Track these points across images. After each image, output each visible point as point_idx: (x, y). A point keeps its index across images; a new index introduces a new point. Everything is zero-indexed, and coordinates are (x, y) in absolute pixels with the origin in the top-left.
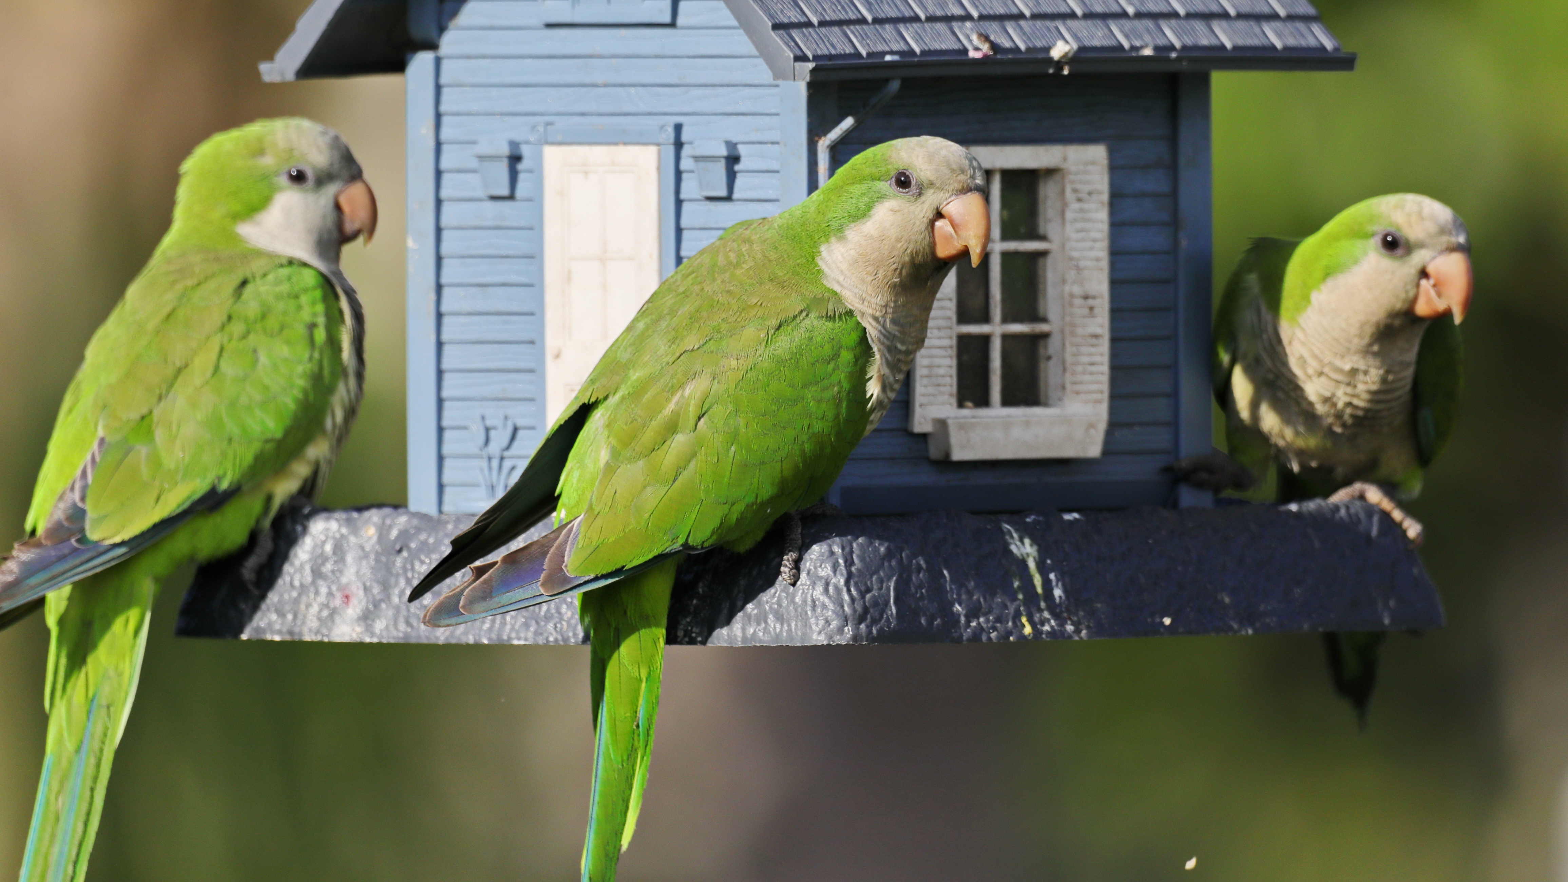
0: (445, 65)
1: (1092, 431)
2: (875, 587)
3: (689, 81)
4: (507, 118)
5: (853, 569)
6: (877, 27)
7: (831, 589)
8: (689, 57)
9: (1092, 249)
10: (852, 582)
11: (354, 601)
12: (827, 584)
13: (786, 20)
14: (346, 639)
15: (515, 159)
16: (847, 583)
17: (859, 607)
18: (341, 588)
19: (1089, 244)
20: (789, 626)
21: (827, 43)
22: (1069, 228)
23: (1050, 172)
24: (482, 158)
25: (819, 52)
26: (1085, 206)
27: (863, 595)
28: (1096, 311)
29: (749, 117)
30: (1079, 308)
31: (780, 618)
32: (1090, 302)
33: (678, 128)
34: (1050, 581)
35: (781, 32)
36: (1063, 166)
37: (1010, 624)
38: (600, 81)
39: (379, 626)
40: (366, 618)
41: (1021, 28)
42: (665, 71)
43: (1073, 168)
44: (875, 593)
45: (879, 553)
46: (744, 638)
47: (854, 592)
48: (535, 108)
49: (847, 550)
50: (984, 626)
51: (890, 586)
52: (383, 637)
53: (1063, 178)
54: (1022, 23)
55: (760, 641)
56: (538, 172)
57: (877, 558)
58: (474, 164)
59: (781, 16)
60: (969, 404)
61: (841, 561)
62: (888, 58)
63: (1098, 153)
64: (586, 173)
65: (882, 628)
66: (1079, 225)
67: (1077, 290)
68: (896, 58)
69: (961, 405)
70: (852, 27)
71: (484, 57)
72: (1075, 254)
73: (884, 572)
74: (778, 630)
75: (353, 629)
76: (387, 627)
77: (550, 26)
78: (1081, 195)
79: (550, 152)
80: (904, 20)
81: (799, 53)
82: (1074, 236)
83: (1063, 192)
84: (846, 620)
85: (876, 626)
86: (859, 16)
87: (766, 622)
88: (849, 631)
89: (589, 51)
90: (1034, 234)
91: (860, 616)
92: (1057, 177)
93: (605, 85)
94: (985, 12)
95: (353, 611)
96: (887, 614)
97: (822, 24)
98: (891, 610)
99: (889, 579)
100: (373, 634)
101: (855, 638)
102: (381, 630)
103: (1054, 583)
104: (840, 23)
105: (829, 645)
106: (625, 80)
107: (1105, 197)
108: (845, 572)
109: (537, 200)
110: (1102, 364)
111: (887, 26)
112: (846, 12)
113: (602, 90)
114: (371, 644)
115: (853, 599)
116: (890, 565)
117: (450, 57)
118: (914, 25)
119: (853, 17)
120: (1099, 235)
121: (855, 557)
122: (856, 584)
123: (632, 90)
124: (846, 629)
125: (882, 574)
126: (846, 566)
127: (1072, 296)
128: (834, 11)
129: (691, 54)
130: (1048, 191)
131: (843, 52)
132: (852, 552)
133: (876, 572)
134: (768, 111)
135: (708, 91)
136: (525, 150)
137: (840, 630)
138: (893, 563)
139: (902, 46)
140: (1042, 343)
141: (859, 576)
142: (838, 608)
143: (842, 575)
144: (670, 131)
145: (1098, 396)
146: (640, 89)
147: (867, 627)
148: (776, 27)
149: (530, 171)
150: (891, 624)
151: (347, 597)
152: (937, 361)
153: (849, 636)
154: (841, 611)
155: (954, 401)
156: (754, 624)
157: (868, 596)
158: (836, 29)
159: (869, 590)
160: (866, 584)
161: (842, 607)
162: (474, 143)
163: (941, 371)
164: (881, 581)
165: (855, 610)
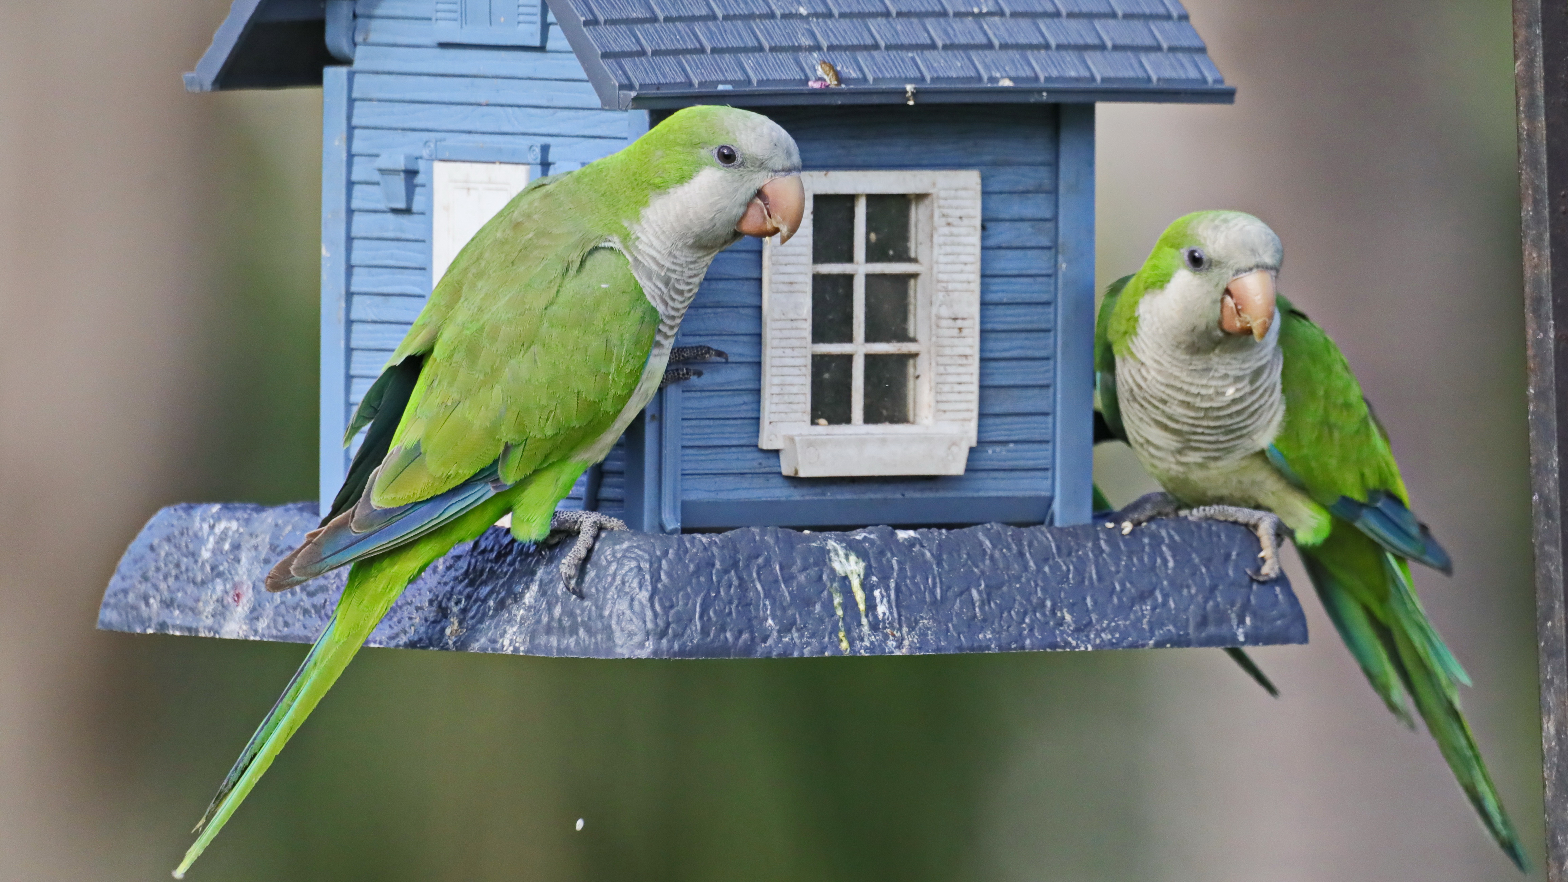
0: (358, 78)
1: (955, 449)
2: (681, 603)
3: (555, 103)
4: (409, 133)
5: (659, 586)
6: (716, 56)
7: (636, 603)
8: (556, 80)
9: (962, 272)
10: (657, 598)
11: (244, 600)
12: (632, 600)
13: (617, 49)
14: (234, 636)
15: (411, 173)
16: (651, 599)
17: (661, 623)
18: (235, 586)
19: (959, 267)
20: (596, 638)
21: (657, 71)
22: (936, 250)
23: (921, 197)
24: (383, 171)
25: (648, 81)
26: (955, 230)
27: (666, 609)
28: (965, 332)
29: (605, 140)
30: (947, 329)
31: (589, 631)
32: (959, 323)
33: (545, 149)
34: (874, 598)
35: (611, 61)
36: (931, 191)
37: (826, 639)
38: (483, 100)
39: (262, 625)
40: (254, 615)
41: (873, 58)
42: (535, 94)
43: (942, 194)
44: (679, 608)
45: (688, 570)
46: (559, 650)
47: (658, 608)
48: (429, 125)
49: (656, 565)
50: (797, 641)
51: (696, 603)
52: (264, 635)
53: (932, 202)
54: (875, 53)
55: (572, 653)
56: (428, 186)
57: (686, 574)
58: (376, 177)
59: (614, 45)
60: (823, 421)
61: (647, 577)
62: (721, 87)
63: (971, 179)
64: (469, 189)
65: (684, 644)
66: (949, 249)
67: (944, 312)
68: (729, 87)
69: (813, 422)
70: (688, 56)
71: (390, 73)
72: (942, 277)
73: (692, 588)
74: (587, 643)
75: (241, 627)
76: (268, 627)
77: (443, 45)
78: (950, 220)
79: (438, 167)
80: (746, 50)
81: (626, 82)
82: (942, 259)
83: (932, 216)
84: (648, 634)
85: (679, 640)
86: (698, 46)
87: (577, 634)
88: (650, 646)
89: (474, 71)
90: (903, 256)
91: (661, 631)
92: (927, 202)
93: (487, 105)
94: (835, 42)
95: (242, 610)
96: (691, 629)
97: (655, 53)
98: (696, 626)
99: (697, 595)
100: (256, 632)
101: (655, 652)
102: (263, 629)
103: (878, 600)
104: (675, 53)
105: (629, 659)
106: (503, 101)
107: (978, 222)
108: (650, 588)
109: (427, 214)
110: (972, 383)
111: (727, 56)
112: (685, 42)
113: (485, 109)
114: (254, 641)
115: (656, 615)
116: (699, 582)
117: (362, 72)
118: (757, 55)
119: (690, 46)
120: (970, 259)
121: (662, 574)
122: (660, 599)
123: (510, 110)
124: (647, 644)
125: (689, 589)
126: (651, 582)
127: (939, 318)
128: (672, 41)
129: (558, 77)
130: (917, 215)
131: (672, 81)
132: (660, 568)
133: (683, 588)
134: (619, 135)
135: (572, 113)
136: (421, 166)
137: (641, 645)
138: (702, 579)
139: (739, 76)
140: (911, 362)
141: (665, 592)
142: (640, 623)
143: (647, 590)
144: (537, 154)
145: (966, 415)
146: (516, 109)
147: (669, 641)
148: (605, 55)
149: (423, 186)
150: (693, 639)
151: (238, 595)
152: (788, 380)
153: (649, 650)
154: (643, 626)
155: (808, 418)
156: (567, 635)
157: (672, 612)
158: (671, 59)
159: (672, 607)
160: (671, 600)
161: (645, 622)
162: (377, 156)
163: (795, 390)
164: (687, 597)
165: (656, 625)
